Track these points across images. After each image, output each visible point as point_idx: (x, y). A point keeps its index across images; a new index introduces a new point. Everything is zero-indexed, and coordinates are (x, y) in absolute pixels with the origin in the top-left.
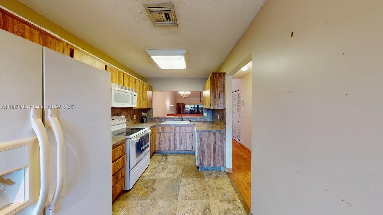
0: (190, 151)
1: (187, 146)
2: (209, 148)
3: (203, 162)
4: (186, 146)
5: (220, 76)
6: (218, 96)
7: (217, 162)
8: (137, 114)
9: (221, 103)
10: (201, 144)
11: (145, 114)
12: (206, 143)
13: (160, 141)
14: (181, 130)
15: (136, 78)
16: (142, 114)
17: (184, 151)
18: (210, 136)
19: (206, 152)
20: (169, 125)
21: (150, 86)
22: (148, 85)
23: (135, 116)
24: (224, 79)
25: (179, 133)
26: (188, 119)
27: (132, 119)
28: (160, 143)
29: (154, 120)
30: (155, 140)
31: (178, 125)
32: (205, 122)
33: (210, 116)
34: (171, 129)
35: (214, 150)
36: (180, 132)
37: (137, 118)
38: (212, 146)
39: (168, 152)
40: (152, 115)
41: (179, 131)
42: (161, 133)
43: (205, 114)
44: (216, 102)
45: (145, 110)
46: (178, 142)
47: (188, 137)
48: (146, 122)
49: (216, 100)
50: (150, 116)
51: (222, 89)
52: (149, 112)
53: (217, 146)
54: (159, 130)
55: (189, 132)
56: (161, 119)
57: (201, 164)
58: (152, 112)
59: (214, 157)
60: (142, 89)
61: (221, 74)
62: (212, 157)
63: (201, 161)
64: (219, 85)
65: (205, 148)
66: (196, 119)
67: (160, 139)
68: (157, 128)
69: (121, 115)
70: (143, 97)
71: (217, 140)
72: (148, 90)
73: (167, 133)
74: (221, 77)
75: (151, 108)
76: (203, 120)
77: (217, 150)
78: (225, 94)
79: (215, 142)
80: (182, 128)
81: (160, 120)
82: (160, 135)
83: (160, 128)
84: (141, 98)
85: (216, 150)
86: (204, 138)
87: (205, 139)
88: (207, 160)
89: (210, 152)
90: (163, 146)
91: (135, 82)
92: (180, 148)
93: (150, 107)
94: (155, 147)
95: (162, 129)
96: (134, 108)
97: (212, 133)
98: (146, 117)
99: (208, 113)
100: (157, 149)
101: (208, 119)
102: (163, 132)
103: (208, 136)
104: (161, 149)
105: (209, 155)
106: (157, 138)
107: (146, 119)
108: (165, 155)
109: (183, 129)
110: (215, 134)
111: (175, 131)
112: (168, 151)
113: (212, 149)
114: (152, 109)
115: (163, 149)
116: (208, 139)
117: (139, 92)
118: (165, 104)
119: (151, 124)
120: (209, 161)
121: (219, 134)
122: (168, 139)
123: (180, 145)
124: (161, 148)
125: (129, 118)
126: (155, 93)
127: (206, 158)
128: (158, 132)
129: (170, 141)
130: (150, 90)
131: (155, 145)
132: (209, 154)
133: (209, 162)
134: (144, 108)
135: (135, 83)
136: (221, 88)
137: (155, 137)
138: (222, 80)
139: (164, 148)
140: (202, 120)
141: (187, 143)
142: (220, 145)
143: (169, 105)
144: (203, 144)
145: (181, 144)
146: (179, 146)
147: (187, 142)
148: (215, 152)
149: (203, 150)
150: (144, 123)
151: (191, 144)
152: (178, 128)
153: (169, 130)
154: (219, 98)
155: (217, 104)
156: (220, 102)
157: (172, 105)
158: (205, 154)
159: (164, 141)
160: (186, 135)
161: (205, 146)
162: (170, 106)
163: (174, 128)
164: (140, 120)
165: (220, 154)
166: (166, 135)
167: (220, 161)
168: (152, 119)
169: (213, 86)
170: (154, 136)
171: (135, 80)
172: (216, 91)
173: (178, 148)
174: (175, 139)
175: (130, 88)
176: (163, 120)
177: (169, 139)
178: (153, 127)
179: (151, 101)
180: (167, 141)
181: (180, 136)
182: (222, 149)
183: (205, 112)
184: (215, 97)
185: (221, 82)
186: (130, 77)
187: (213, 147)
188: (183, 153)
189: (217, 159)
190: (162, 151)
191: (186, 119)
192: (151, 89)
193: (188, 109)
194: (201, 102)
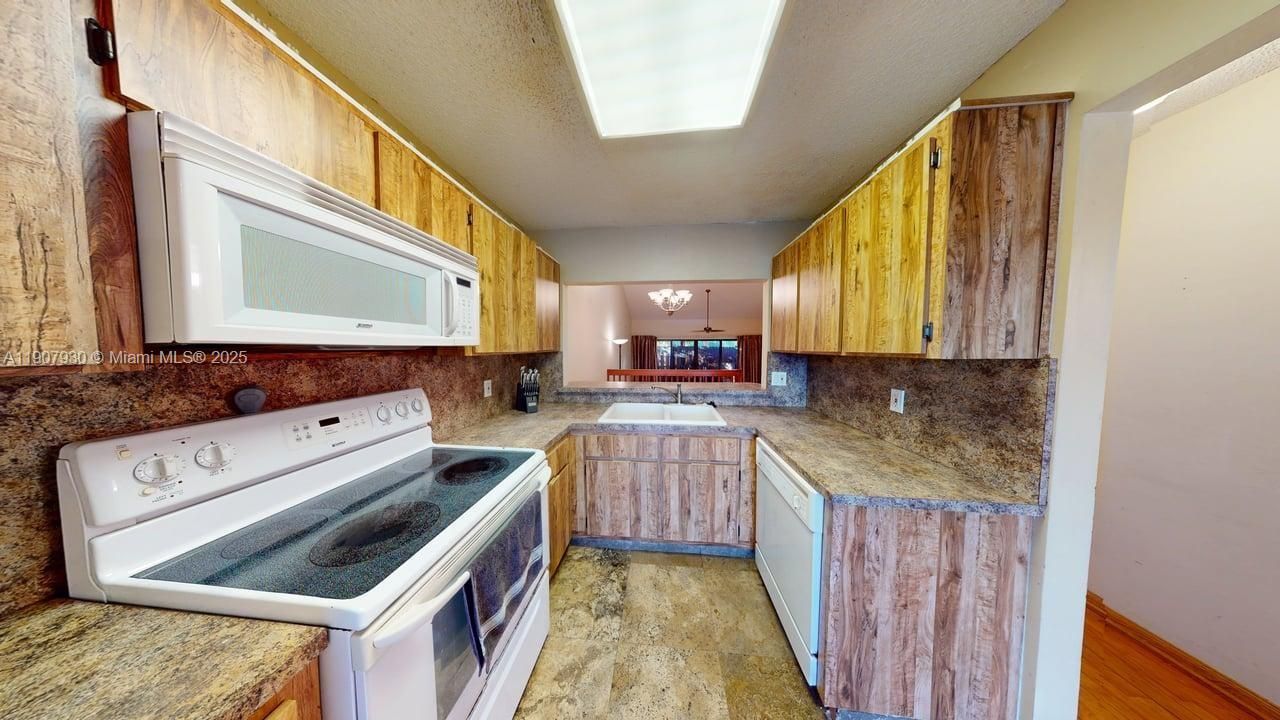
0: (728, 545)
1: (712, 525)
2: (905, 604)
3: (860, 684)
4: (707, 525)
5: (1020, 126)
6: (998, 271)
7: (963, 696)
8: (497, 378)
9: (1015, 316)
10: (858, 578)
11: (529, 376)
12: (890, 572)
13: (592, 495)
14: (687, 454)
15: (475, 197)
16: (518, 376)
17: (700, 543)
18: (916, 534)
19: (885, 631)
20: (634, 426)
21: (548, 258)
22: (539, 252)
23: (488, 384)
24: (1054, 145)
25: (677, 466)
26: (705, 396)
27: (473, 398)
28: (593, 505)
29: (567, 398)
30: (573, 489)
31: (677, 428)
32: (776, 408)
33: (799, 387)
34: (642, 446)
35: (945, 621)
36: (684, 463)
37: (499, 393)
38: (932, 597)
39: (630, 543)
40: (561, 378)
41: (677, 458)
42: (600, 464)
43: (778, 378)
44: (979, 315)
45: (534, 360)
46: (674, 504)
47: (719, 484)
48: (534, 410)
49: (979, 297)
50: (554, 381)
51: (1034, 221)
52: (548, 368)
53: (966, 599)
54: (589, 448)
55: (723, 463)
56: (596, 394)
57: (846, 693)
58: (560, 368)
59: (941, 666)
60: (510, 258)
61: (1031, 112)
62: (926, 663)
63: (849, 678)
64: (1009, 190)
65: (882, 603)
66: (737, 397)
67: (592, 485)
68: (580, 440)
69: (408, 388)
70: (515, 299)
71: (969, 564)
72: (540, 276)
73: (626, 464)
74: (1026, 134)
75: (557, 353)
76: (767, 403)
77: (963, 625)
78: (1050, 254)
79: (955, 575)
80: (693, 441)
81: (593, 398)
82: (596, 470)
83: (593, 439)
84: (509, 303)
85: (954, 622)
86: (873, 544)
87: (885, 551)
88: (888, 676)
89: (915, 630)
90: (608, 518)
91: (470, 215)
92: (683, 530)
93: (551, 348)
94: (573, 521)
95: (604, 444)
96: (469, 353)
97: (937, 516)
98: (535, 389)
99: (789, 373)
100: (580, 527)
101: (787, 399)
102: (607, 458)
103: (903, 534)
104: (600, 529)
105: (909, 651)
106: (580, 479)
107: (537, 396)
108: (615, 557)
109: (695, 446)
110: (953, 525)
111: (661, 455)
112: (628, 539)
113: (928, 614)
114: (559, 356)
115: (605, 532)
116: (902, 552)
117: (496, 272)
118: (601, 338)
119: (554, 418)
120: (906, 686)
121: (985, 527)
122: (628, 490)
123: (681, 520)
124: (597, 524)
125: (458, 396)
126: (571, 291)
127: (888, 664)
128: (586, 458)
129: (637, 501)
130: (548, 279)
131: (574, 512)
132: (905, 641)
133: (905, 689)
134: (524, 349)
135: (470, 223)
136: (1025, 211)
137: (573, 478)
138: (1040, 156)
139: (612, 526)
140: (762, 402)
141: (712, 510)
142: (990, 594)
143: (612, 340)
144: (865, 582)
145: (686, 512)
146: (677, 523)
147: (713, 505)
148: (951, 634)
149: (867, 614)
150: (527, 412)
151: (733, 516)
152: (676, 442)
153: (634, 448)
154: (1005, 287)
155: (985, 330)
156: (1009, 313)
157: (623, 342)
158: (878, 643)
159: (613, 498)
160: (711, 474)
161: (878, 594)
162: (615, 344)
163: (654, 440)
164: (513, 398)
165: (987, 649)
166: (619, 471)
167: (983, 693)
168: (559, 394)
169: (961, 202)
170: (567, 480)
171: (471, 206)
172: (985, 235)
173: (671, 530)
174: (660, 489)
175: (436, 236)
176: (603, 400)
177: (635, 492)
178: (562, 439)
179: (554, 328)
180: (626, 495)
181: (683, 478)
182: (997, 624)
183: (777, 370)
184: (969, 280)
185: (1024, 171)
186: (435, 180)
187: (938, 602)
188: (691, 550)
189: (962, 679)
190: (603, 537)
191: (694, 395)
192: (554, 273)
193: (665, 354)
194: (708, 330)
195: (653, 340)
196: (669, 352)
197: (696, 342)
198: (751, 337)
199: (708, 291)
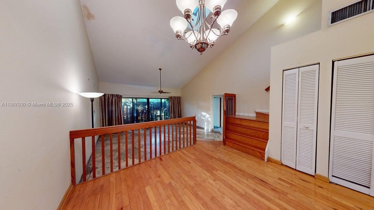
143: (78, 93)
162: (83, 97)
193: (129, 107)
194: (161, 92)
195: (119, 97)
196: (131, 106)
197: (148, 99)
198: (175, 97)
199: (160, 69)
